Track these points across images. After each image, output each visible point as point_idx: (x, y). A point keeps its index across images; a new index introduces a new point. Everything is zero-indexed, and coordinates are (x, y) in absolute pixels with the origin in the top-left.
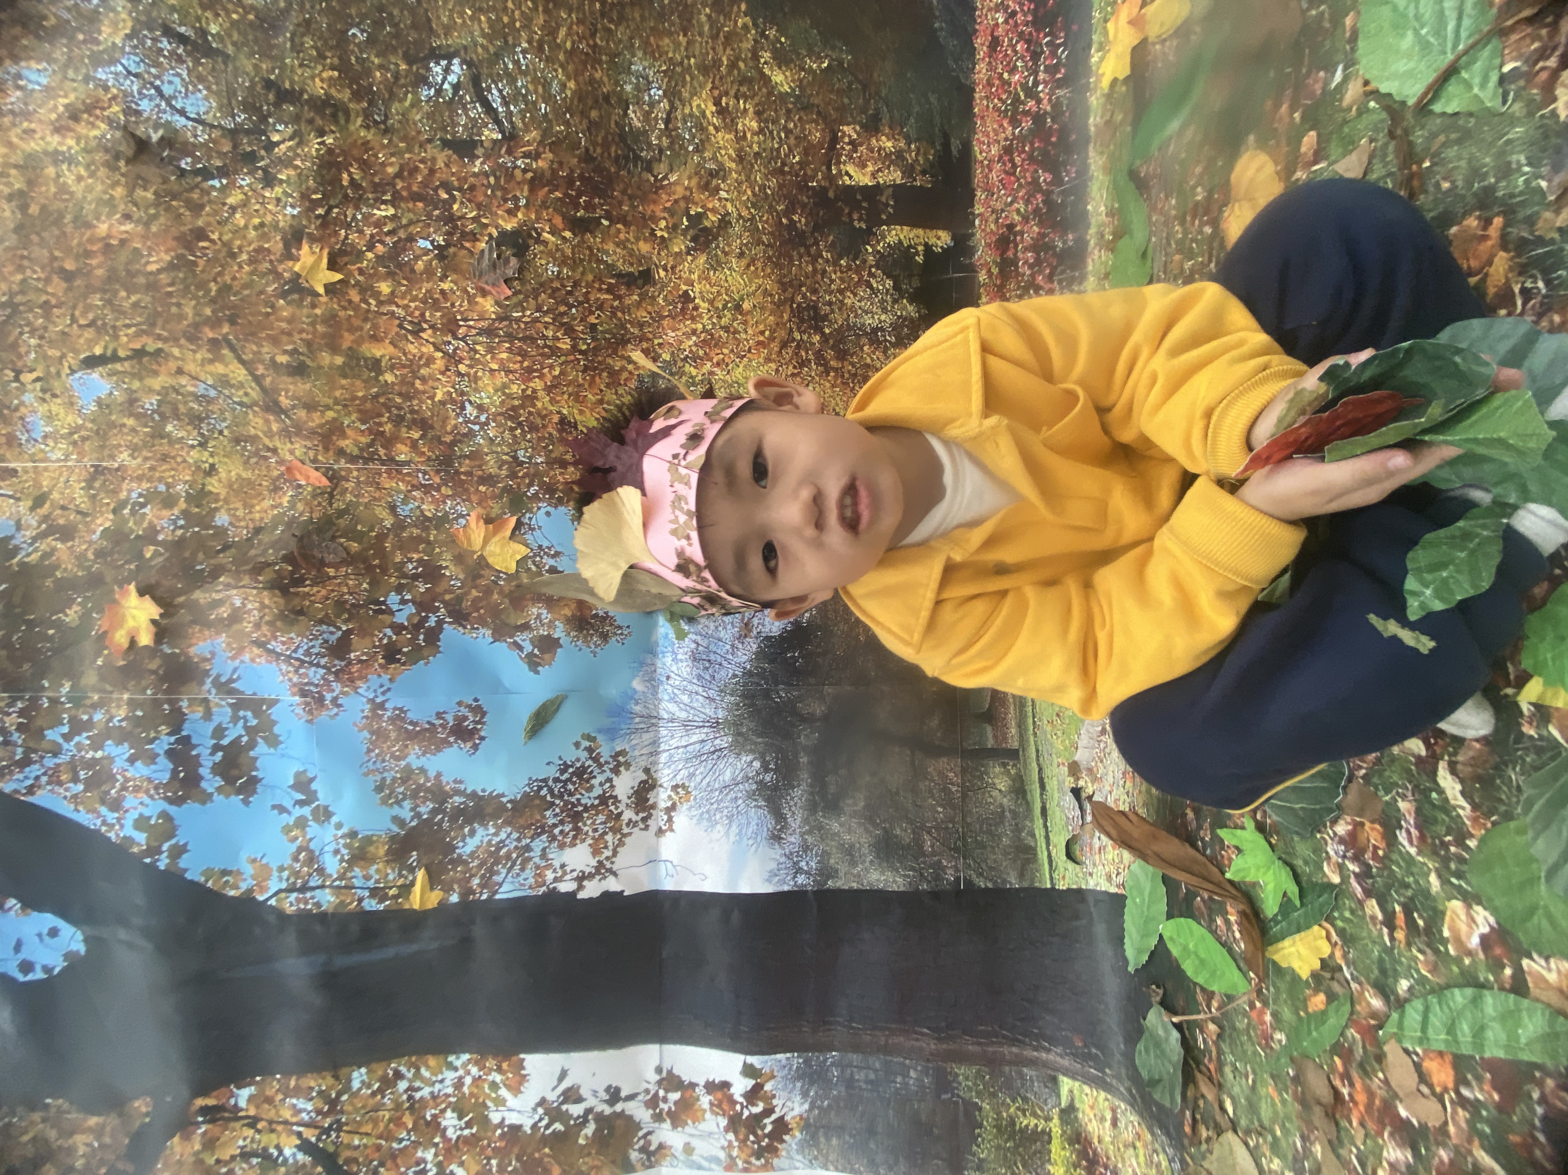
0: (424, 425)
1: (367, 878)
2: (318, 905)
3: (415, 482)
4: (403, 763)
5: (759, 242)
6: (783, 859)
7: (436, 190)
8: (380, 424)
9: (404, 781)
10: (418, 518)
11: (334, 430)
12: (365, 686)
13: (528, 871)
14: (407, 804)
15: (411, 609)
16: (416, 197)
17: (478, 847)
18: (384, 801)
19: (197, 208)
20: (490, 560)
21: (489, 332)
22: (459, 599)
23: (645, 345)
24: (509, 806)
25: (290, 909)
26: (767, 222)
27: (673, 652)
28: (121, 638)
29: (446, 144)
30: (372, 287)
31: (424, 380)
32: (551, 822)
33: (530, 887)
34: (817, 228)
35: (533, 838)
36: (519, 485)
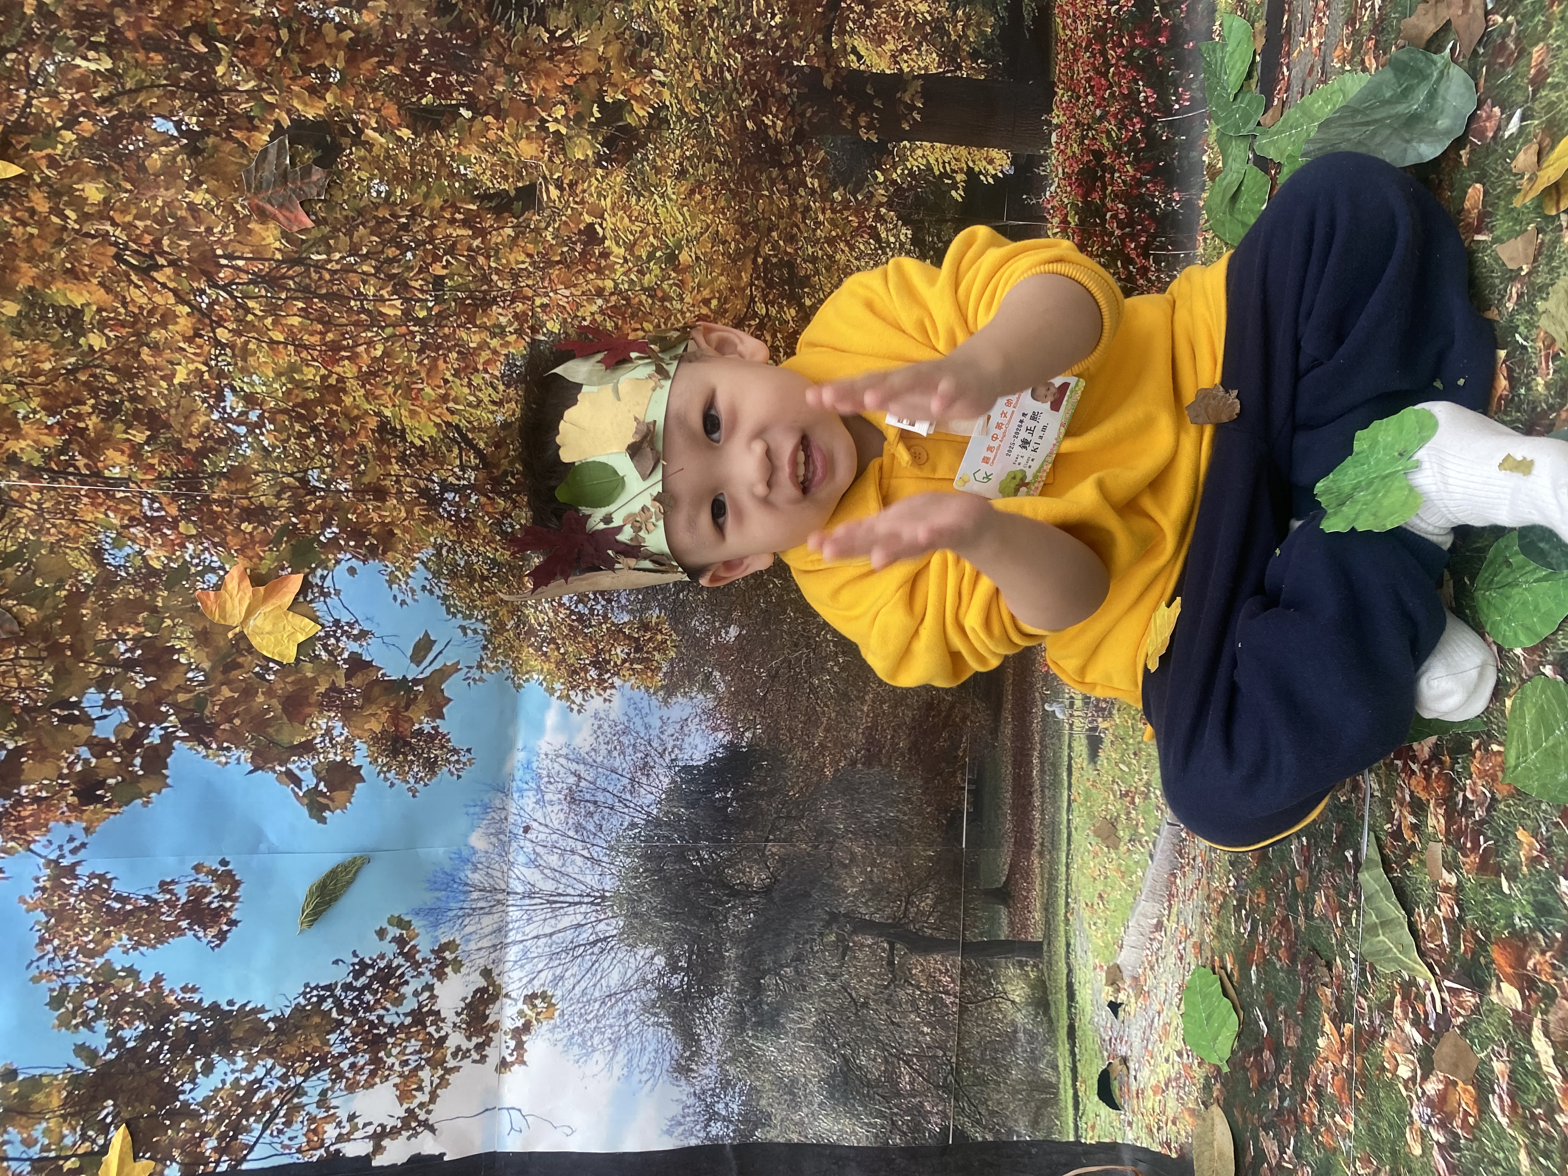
3: (136, 513)
4: (99, 961)
5: (710, 157)
6: (692, 1100)
7: (185, 34)
8: (79, 417)
9: (99, 988)
10: (137, 570)
12: (43, 840)
13: (296, 1126)
14: (103, 1023)
15: (120, 715)
16: (149, 43)
17: (217, 1090)
18: (66, 1019)
20: (256, 642)
21: (271, 280)
22: (201, 703)
23: (520, 307)
24: (272, 1026)
26: (722, 125)
27: (539, 789)
30: (71, 190)
31: (154, 347)
32: (336, 1050)
33: (299, 1151)
34: (799, 137)
35: (306, 1076)
36: (307, 523)
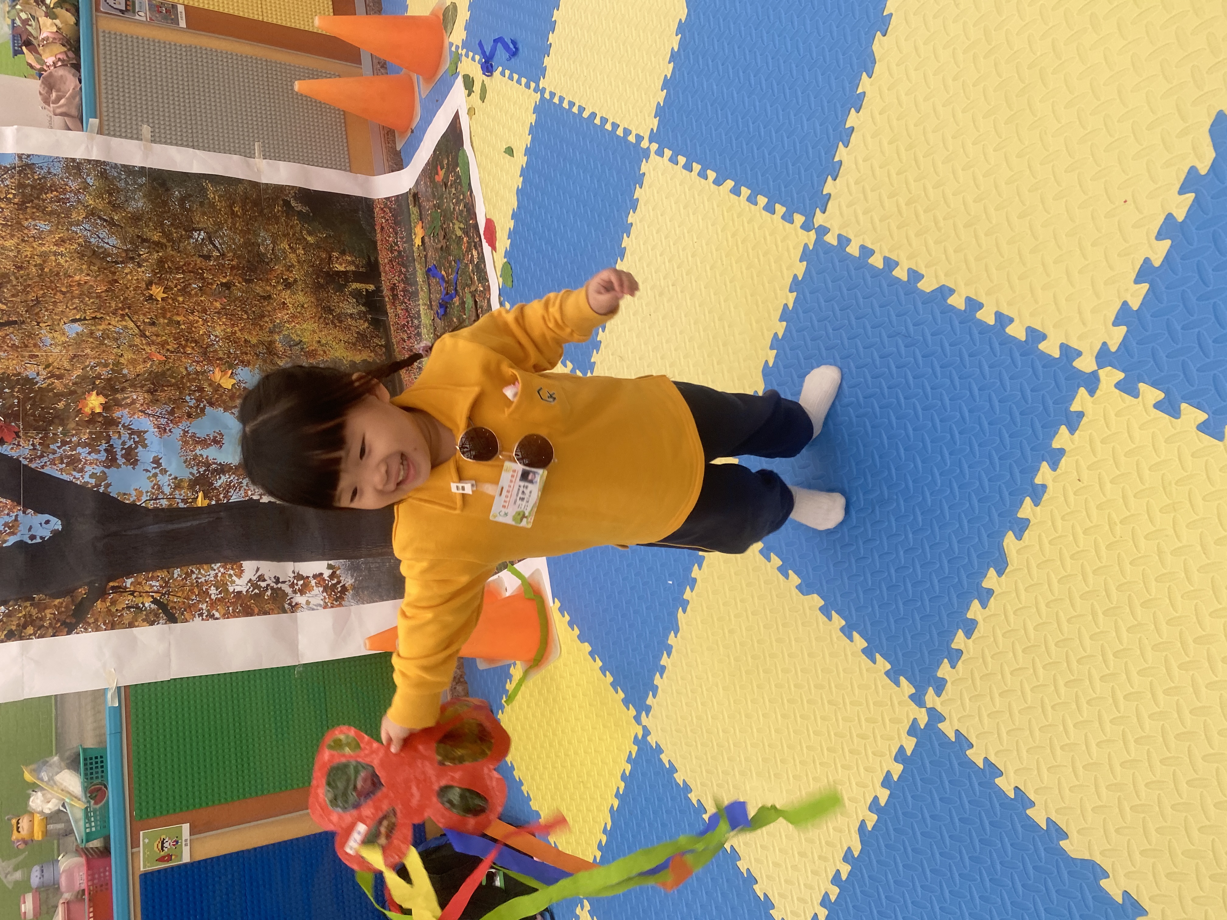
0: (196, 342)
1: (180, 495)
2: (161, 505)
3: (194, 360)
4: (194, 453)
5: (308, 287)
7: (197, 270)
8: (181, 342)
9: (194, 459)
10: (195, 372)
11: (166, 342)
12: (181, 425)
13: (241, 492)
14: (195, 468)
15: (194, 401)
16: (190, 272)
17: (222, 483)
18: (187, 467)
19: (114, 273)
20: (222, 385)
21: (219, 313)
22: (211, 398)
23: (271, 318)
24: (233, 468)
25: (151, 507)
26: (310, 281)
28: (87, 410)
29: (200, 256)
31: (195, 328)
33: (243, 497)
34: (327, 283)
